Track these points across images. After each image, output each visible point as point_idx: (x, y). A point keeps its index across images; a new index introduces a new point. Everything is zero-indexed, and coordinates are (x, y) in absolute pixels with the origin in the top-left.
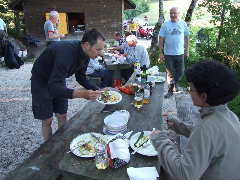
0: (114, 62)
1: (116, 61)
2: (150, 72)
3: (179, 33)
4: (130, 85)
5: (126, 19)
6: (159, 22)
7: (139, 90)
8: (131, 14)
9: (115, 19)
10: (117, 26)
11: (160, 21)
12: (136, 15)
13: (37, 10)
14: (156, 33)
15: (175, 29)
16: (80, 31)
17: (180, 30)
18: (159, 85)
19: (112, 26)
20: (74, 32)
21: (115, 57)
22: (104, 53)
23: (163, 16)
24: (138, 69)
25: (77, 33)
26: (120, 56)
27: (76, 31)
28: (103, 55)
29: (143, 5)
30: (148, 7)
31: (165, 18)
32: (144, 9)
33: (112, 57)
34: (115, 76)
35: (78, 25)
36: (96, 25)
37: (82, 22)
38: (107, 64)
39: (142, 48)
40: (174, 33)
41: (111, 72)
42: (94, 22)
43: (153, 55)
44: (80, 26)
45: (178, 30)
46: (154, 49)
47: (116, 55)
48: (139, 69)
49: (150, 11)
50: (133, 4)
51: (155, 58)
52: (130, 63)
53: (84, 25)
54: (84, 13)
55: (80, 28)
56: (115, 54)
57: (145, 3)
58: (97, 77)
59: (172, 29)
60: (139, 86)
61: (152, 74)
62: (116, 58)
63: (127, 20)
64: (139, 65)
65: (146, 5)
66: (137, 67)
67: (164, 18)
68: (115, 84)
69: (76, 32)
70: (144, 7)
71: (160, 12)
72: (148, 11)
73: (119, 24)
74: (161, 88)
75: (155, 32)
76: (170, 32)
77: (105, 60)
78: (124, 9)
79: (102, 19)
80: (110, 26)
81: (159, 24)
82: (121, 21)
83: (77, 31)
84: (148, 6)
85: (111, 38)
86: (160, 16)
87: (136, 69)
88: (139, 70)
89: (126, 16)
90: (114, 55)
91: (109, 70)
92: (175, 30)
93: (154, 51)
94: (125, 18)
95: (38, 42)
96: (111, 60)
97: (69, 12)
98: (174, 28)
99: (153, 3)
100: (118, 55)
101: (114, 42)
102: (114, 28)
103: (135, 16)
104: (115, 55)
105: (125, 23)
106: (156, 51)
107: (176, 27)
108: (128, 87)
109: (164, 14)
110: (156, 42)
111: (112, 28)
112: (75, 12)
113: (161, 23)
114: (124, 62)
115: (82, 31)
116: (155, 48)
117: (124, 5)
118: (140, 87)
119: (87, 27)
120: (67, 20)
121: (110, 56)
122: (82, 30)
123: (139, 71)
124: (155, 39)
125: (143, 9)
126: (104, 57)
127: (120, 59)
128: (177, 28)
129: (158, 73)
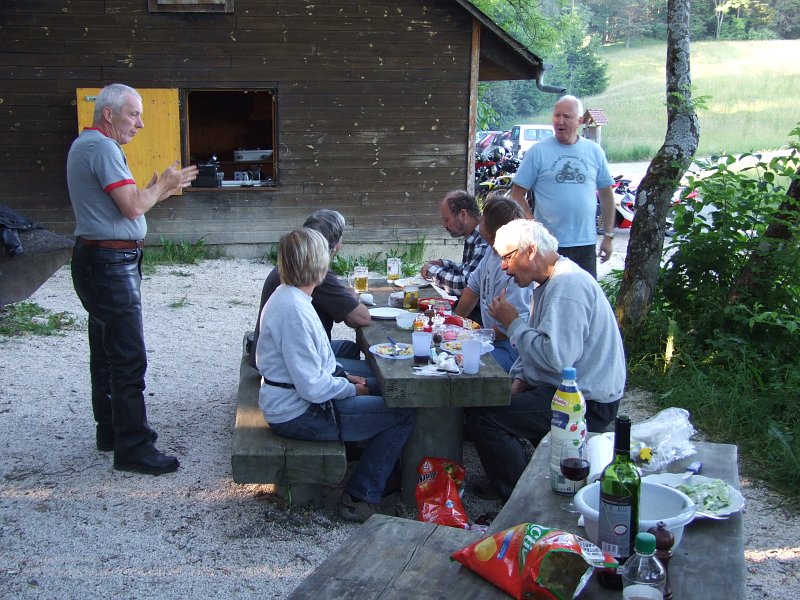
0: (422, 360)
1: (435, 358)
2: (643, 445)
3: (581, 179)
4: (530, 541)
5: (486, 126)
6: (667, 150)
7: (585, 579)
8: (510, 102)
9: (433, 128)
10: (443, 162)
11: (676, 146)
12: (535, 105)
13: (38, 71)
14: (651, 208)
15: (567, 166)
16: (248, 182)
17: (582, 170)
18: (706, 539)
19: (417, 163)
20: (217, 183)
21: (429, 337)
22: (369, 305)
23: (692, 120)
24: (574, 429)
25: (232, 191)
26: (456, 329)
27: (226, 179)
28: (363, 321)
29: (573, 59)
30: (601, 71)
31: (700, 132)
32: (577, 78)
33: (415, 336)
34: (429, 441)
35: (240, 153)
36: (330, 154)
37: (262, 135)
38: (386, 372)
39: (588, 294)
40: (566, 178)
41: (406, 416)
42: (320, 141)
43: (637, 320)
44: (248, 156)
45: (577, 170)
46: (641, 291)
47: (438, 321)
48: (579, 431)
49: (609, 89)
50: (525, 55)
51: (646, 337)
52: (514, 372)
53: (268, 152)
54: (275, 91)
55: (247, 167)
56: (430, 315)
57: (584, 51)
58: (325, 442)
59: (560, 167)
60: (584, 554)
61: (652, 460)
62: (437, 340)
63: (491, 129)
64: (577, 408)
65: (588, 62)
66: (565, 418)
67: (693, 129)
68: (423, 486)
69: (226, 184)
70: (579, 71)
71: (672, 100)
72: (598, 91)
73: (453, 153)
74: (724, 559)
75: (650, 200)
76: (554, 174)
77: (373, 349)
78: (481, 79)
79: (365, 126)
80: (404, 159)
81: (671, 158)
82: (465, 137)
83: (233, 179)
84: (600, 63)
85: (407, 223)
86: (672, 118)
87: (563, 427)
88: (577, 435)
89: (486, 112)
90: (426, 325)
91: (392, 405)
92: (570, 170)
93: (640, 300)
94: (484, 121)
95: (21, 231)
96: (405, 351)
97: (197, 87)
98: (564, 161)
99: (623, 52)
100: (449, 321)
101: (421, 245)
102: (426, 170)
103: (529, 114)
104: (431, 323)
105: (481, 147)
106: (650, 300)
107: (572, 161)
108: (513, 548)
109: (698, 112)
110: (652, 251)
111: (413, 171)
112: (225, 84)
113: (680, 156)
114: (481, 368)
115: (257, 183)
116: (648, 285)
117: (482, 58)
118: (593, 556)
119: (288, 162)
120: (182, 125)
121: (401, 323)
122: (256, 179)
123: (576, 443)
124: (650, 240)
125: (571, 78)
126: (366, 332)
127: (458, 343)
128: (575, 164)
129: (689, 449)
